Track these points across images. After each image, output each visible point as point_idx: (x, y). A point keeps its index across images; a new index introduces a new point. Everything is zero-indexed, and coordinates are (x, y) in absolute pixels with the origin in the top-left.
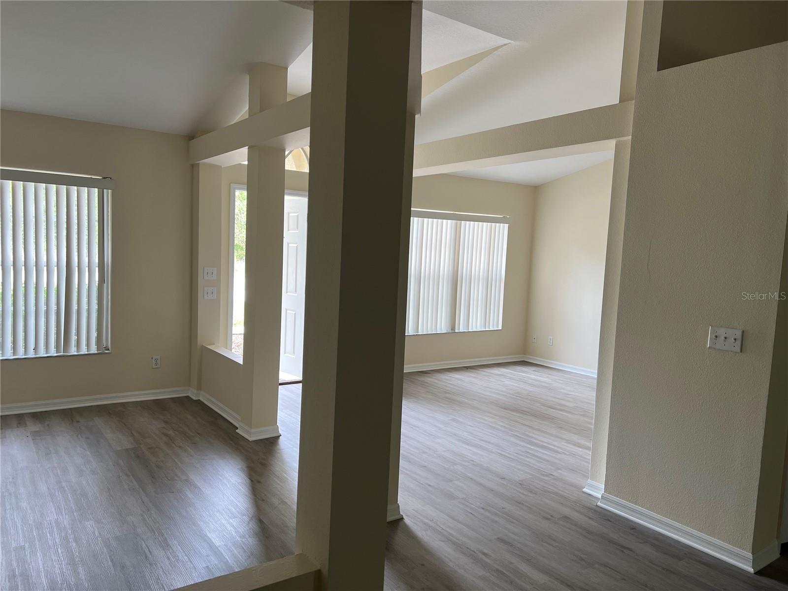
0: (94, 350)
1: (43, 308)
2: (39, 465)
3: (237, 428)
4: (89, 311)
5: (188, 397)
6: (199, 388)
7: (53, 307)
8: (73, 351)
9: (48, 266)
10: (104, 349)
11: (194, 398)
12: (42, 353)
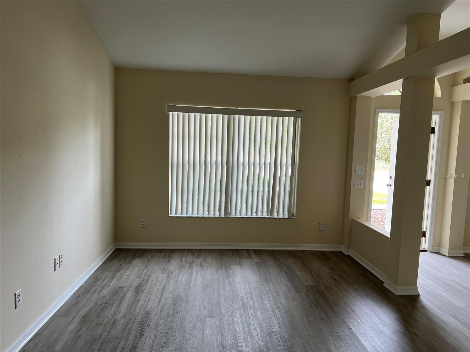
0: (286, 216)
1: (261, 189)
2: (263, 287)
3: (384, 283)
4: (285, 191)
5: (341, 252)
7: (266, 189)
8: (275, 216)
9: (265, 165)
10: (292, 216)
11: (346, 253)
12: (260, 215)
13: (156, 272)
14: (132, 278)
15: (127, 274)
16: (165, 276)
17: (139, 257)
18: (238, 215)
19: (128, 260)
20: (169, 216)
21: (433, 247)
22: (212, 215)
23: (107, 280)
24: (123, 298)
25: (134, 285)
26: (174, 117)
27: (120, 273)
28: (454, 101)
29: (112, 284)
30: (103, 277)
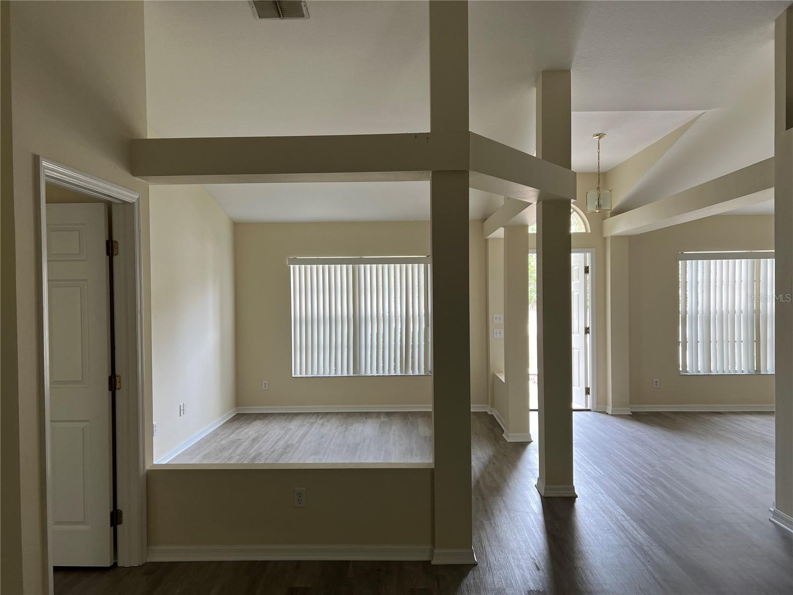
0: (423, 373)
3: (504, 433)
5: (486, 412)
6: (493, 406)
7: (399, 343)
8: (410, 373)
10: (429, 373)
11: (489, 413)
12: (393, 373)
13: (275, 429)
14: (250, 433)
15: (246, 431)
16: (282, 432)
17: (260, 419)
18: (369, 374)
19: (248, 422)
20: (293, 376)
21: (598, 406)
22: (339, 374)
23: (226, 435)
24: (240, 445)
25: (253, 437)
26: (296, 271)
27: (240, 430)
28: (605, 236)
29: (230, 437)
30: (222, 433)
